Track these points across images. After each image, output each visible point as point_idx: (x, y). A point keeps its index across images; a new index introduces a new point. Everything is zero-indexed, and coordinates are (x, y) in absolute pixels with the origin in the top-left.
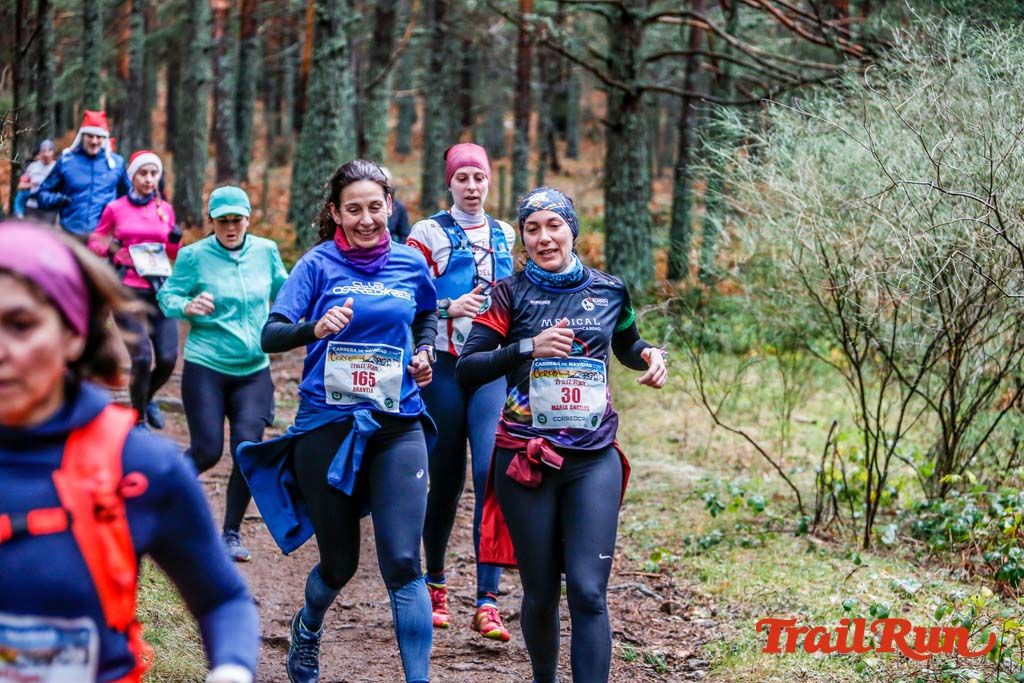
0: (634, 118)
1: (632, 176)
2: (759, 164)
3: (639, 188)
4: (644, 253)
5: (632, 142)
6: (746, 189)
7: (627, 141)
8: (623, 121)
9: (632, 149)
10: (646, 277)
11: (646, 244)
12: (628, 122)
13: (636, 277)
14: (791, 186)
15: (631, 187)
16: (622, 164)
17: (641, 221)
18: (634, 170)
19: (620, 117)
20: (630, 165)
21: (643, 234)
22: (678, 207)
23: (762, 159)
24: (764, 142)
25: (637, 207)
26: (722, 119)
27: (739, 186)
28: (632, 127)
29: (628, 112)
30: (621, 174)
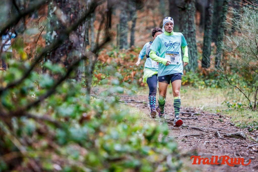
0: (190, 5)
1: (189, 28)
2: (240, 21)
3: (192, 32)
4: (194, 57)
5: (190, 14)
6: (237, 28)
7: (188, 14)
8: (186, 6)
9: (189, 17)
10: (195, 66)
11: (195, 54)
12: (188, 6)
13: (191, 66)
14: (248, 27)
15: (189, 32)
16: (186, 23)
17: (193, 45)
18: (190, 25)
19: (185, 4)
20: (189, 24)
21: (194, 50)
22: (206, 41)
23: (241, 20)
24: (242, 16)
25: (191, 40)
26: (231, 10)
27: (235, 27)
28: (189, 9)
29: (188, 3)
30: (185, 27)
